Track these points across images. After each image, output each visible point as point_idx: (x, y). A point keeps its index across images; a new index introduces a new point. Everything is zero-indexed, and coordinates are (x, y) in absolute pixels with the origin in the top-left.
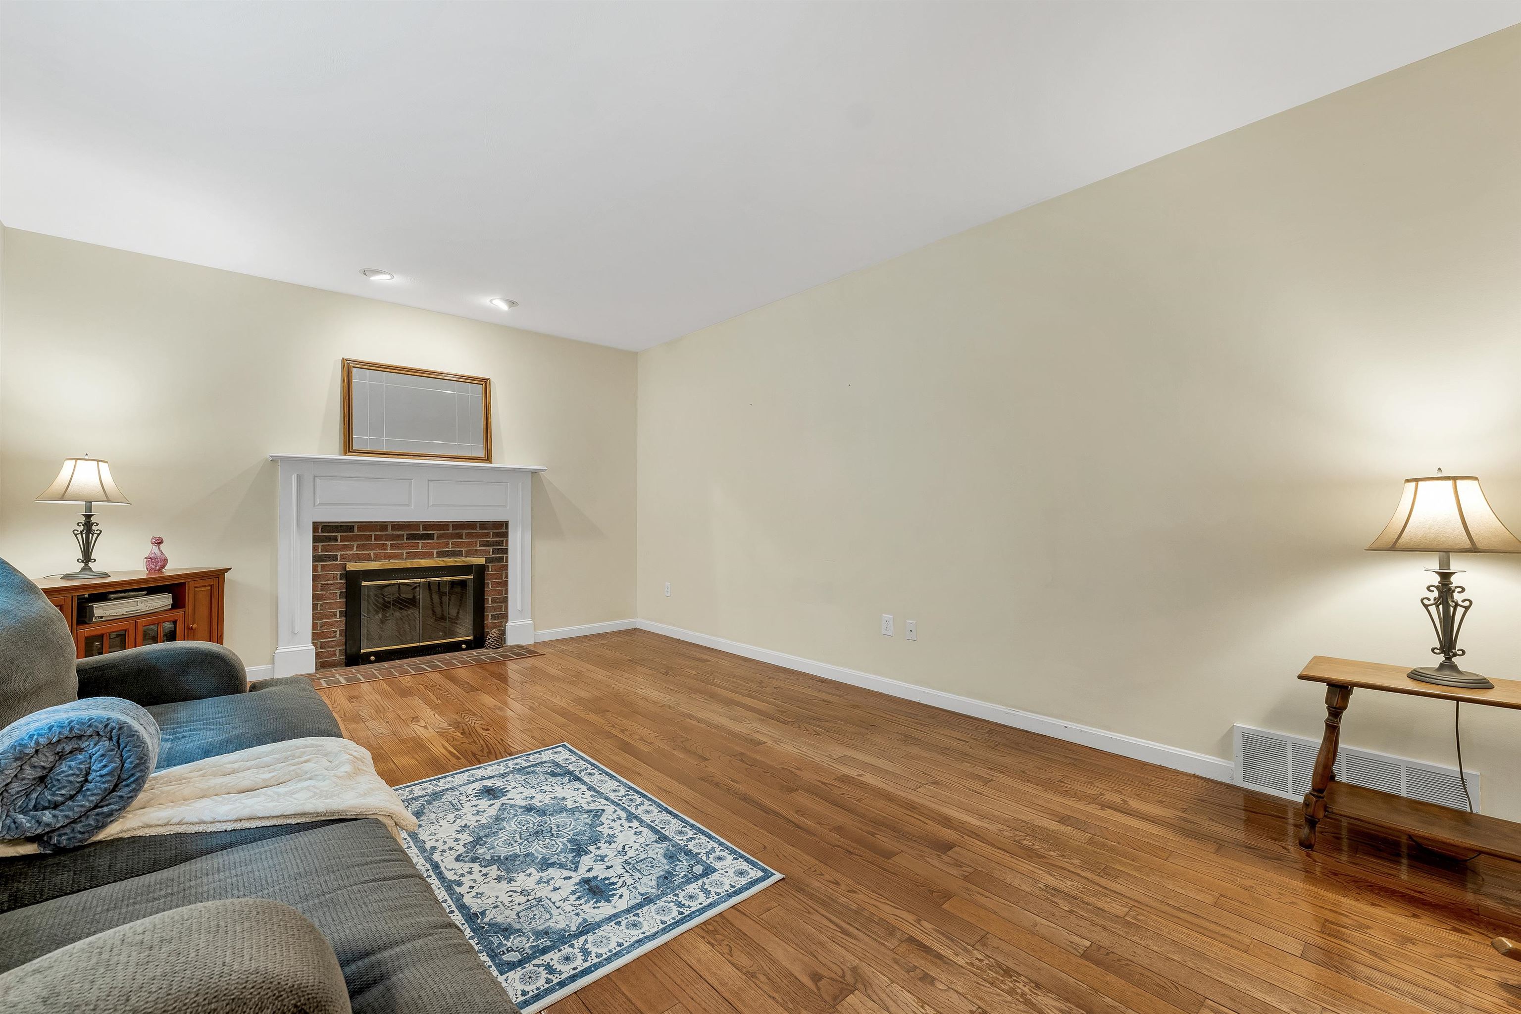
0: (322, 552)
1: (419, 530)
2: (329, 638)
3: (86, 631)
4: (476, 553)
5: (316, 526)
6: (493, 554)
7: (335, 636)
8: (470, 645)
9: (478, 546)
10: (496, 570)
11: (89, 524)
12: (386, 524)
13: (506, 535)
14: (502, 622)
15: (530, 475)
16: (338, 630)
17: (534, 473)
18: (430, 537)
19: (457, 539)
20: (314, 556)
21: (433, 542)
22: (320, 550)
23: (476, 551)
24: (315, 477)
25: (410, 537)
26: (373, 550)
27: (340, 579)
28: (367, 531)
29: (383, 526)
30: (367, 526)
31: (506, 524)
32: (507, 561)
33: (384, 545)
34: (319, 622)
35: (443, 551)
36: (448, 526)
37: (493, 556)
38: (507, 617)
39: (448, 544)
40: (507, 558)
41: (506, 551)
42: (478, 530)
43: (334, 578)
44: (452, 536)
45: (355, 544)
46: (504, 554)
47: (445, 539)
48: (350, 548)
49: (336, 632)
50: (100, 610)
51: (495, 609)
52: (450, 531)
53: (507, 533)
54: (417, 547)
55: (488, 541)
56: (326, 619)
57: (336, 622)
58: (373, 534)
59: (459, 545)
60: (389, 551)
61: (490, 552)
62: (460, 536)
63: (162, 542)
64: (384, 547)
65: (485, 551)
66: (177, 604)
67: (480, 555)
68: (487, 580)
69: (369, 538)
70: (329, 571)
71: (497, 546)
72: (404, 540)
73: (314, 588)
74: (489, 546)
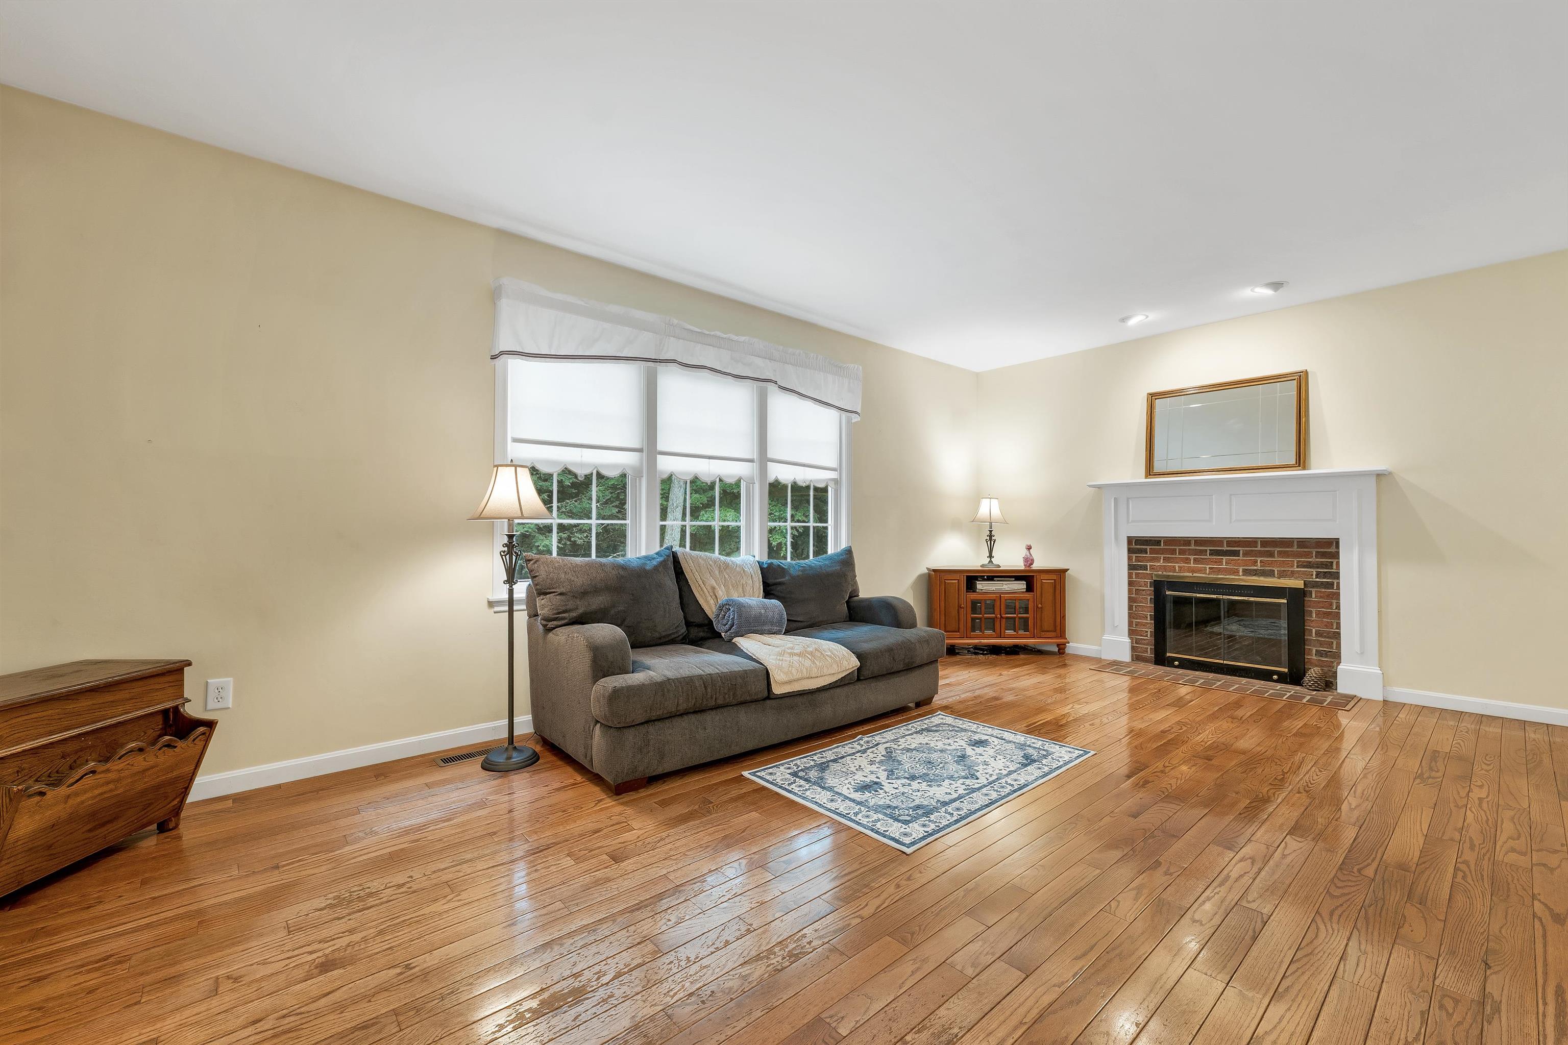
0: (1135, 562)
1: (1223, 547)
2: (1142, 636)
3: (972, 596)
4: (1292, 575)
5: (1130, 540)
6: (1316, 578)
7: (1147, 636)
8: (1282, 679)
9: (1295, 567)
10: (1321, 597)
11: (991, 536)
12: (1189, 539)
13: (1336, 555)
14: (1332, 662)
15: (1373, 479)
16: (1149, 631)
17: (1379, 476)
18: (1236, 553)
19: (1268, 557)
20: (1129, 565)
21: (1239, 559)
22: (1134, 561)
23: (1293, 572)
24: (1128, 499)
25: (1213, 553)
26: (1177, 563)
27: (1150, 587)
28: (1171, 546)
29: (1186, 541)
30: (1172, 541)
31: (1337, 542)
32: (1338, 588)
33: (1187, 559)
34: (1135, 621)
35: (1249, 569)
36: (1256, 542)
37: (1317, 580)
38: (1339, 657)
39: (1257, 562)
40: (1338, 584)
41: (1337, 576)
42: (1295, 548)
43: (1146, 585)
44: (1261, 554)
45: (1162, 556)
46: (1334, 578)
47: (1253, 557)
48: (1158, 560)
49: (1147, 632)
50: (981, 586)
51: (1321, 644)
52: (1259, 548)
53: (1338, 553)
54: (1221, 562)
55: (1310, 562)
56: (1140, 619)
57: (1148, 623)
58: (1177, 548)
59: (1271, 564)
60: (1192, 565)
61: (1312, 575)
62: (1271, 555)
63: (1031, 548)
64: (1187, 561)
65: (1304, 573)
66: (1030, 589)
67: (1299, 577)
68: (1309, 607)
69: (1173, 552)
70: (1140, 579)
71: (1323, 568)
72: (1207, 555)
73: (1130, 591)
74: (1311, 568)
